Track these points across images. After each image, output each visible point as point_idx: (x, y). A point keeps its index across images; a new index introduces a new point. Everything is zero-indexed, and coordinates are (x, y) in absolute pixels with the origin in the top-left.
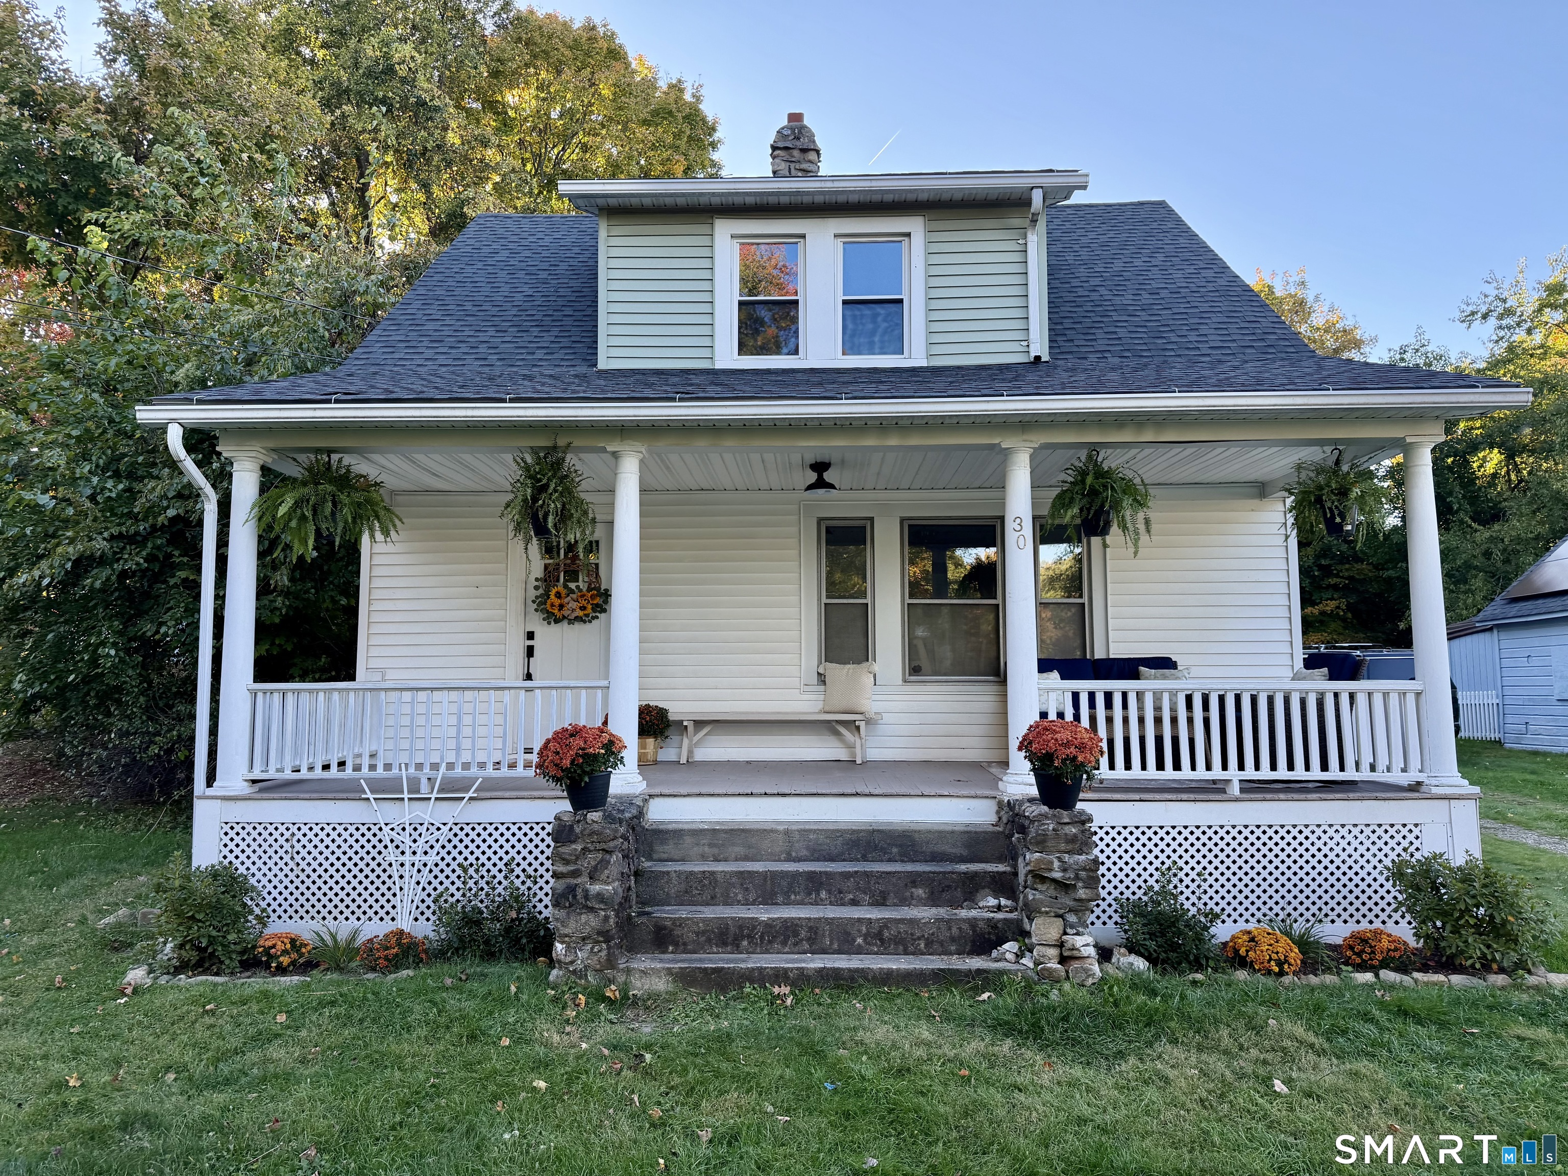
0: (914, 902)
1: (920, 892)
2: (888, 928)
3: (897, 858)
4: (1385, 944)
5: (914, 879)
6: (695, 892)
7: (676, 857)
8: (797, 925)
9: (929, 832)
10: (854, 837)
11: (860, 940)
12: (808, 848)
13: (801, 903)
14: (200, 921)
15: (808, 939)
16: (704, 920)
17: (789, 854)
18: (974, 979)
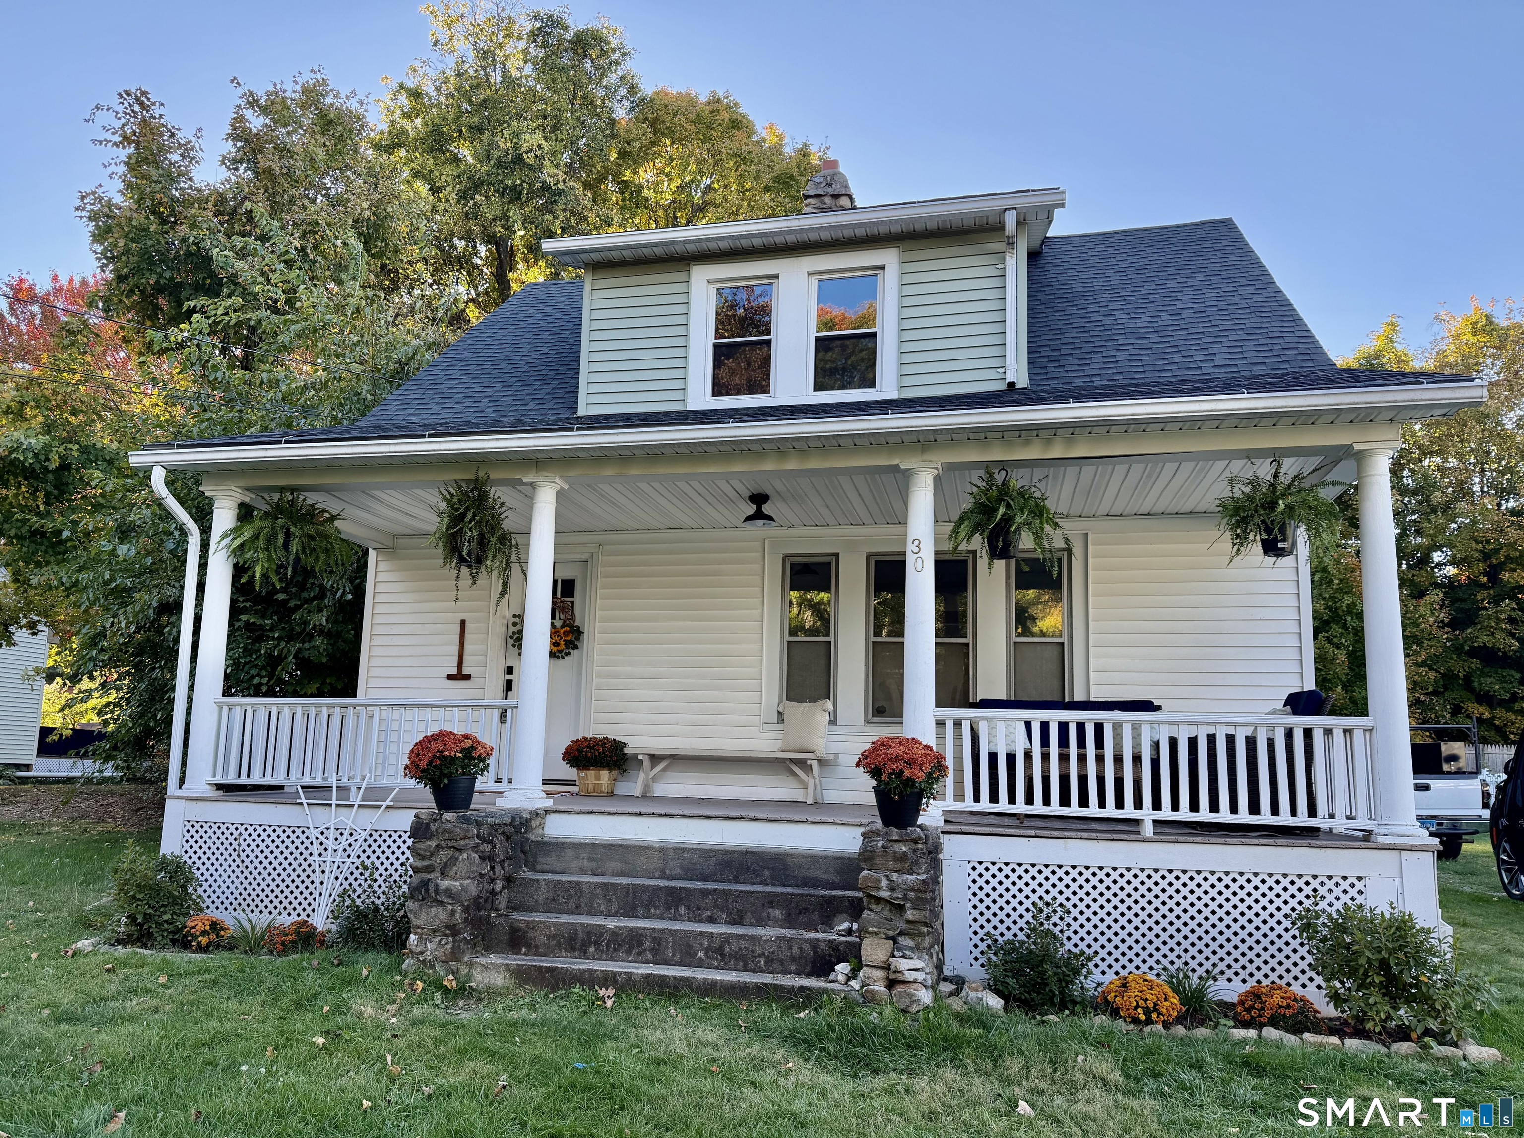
0: (770, 923)
1: (777, 913)
2: (729, 943)
3: (769, 881)
4: (1277, 998)
5: (771, 901)
6: (561, 900)
7: (557, 869)
8: (641, 935)
9: (803, 856)
10: (726, 858)
11: (701, 954)
12: (681, 867)
13: (661, 917)
14: (139, 900)
15: (652, 950)
16: (555, 925)
17: (663, 871)
18: (796, 996)
